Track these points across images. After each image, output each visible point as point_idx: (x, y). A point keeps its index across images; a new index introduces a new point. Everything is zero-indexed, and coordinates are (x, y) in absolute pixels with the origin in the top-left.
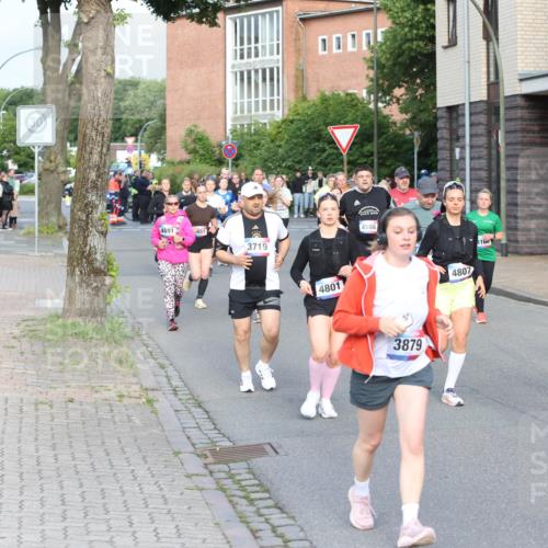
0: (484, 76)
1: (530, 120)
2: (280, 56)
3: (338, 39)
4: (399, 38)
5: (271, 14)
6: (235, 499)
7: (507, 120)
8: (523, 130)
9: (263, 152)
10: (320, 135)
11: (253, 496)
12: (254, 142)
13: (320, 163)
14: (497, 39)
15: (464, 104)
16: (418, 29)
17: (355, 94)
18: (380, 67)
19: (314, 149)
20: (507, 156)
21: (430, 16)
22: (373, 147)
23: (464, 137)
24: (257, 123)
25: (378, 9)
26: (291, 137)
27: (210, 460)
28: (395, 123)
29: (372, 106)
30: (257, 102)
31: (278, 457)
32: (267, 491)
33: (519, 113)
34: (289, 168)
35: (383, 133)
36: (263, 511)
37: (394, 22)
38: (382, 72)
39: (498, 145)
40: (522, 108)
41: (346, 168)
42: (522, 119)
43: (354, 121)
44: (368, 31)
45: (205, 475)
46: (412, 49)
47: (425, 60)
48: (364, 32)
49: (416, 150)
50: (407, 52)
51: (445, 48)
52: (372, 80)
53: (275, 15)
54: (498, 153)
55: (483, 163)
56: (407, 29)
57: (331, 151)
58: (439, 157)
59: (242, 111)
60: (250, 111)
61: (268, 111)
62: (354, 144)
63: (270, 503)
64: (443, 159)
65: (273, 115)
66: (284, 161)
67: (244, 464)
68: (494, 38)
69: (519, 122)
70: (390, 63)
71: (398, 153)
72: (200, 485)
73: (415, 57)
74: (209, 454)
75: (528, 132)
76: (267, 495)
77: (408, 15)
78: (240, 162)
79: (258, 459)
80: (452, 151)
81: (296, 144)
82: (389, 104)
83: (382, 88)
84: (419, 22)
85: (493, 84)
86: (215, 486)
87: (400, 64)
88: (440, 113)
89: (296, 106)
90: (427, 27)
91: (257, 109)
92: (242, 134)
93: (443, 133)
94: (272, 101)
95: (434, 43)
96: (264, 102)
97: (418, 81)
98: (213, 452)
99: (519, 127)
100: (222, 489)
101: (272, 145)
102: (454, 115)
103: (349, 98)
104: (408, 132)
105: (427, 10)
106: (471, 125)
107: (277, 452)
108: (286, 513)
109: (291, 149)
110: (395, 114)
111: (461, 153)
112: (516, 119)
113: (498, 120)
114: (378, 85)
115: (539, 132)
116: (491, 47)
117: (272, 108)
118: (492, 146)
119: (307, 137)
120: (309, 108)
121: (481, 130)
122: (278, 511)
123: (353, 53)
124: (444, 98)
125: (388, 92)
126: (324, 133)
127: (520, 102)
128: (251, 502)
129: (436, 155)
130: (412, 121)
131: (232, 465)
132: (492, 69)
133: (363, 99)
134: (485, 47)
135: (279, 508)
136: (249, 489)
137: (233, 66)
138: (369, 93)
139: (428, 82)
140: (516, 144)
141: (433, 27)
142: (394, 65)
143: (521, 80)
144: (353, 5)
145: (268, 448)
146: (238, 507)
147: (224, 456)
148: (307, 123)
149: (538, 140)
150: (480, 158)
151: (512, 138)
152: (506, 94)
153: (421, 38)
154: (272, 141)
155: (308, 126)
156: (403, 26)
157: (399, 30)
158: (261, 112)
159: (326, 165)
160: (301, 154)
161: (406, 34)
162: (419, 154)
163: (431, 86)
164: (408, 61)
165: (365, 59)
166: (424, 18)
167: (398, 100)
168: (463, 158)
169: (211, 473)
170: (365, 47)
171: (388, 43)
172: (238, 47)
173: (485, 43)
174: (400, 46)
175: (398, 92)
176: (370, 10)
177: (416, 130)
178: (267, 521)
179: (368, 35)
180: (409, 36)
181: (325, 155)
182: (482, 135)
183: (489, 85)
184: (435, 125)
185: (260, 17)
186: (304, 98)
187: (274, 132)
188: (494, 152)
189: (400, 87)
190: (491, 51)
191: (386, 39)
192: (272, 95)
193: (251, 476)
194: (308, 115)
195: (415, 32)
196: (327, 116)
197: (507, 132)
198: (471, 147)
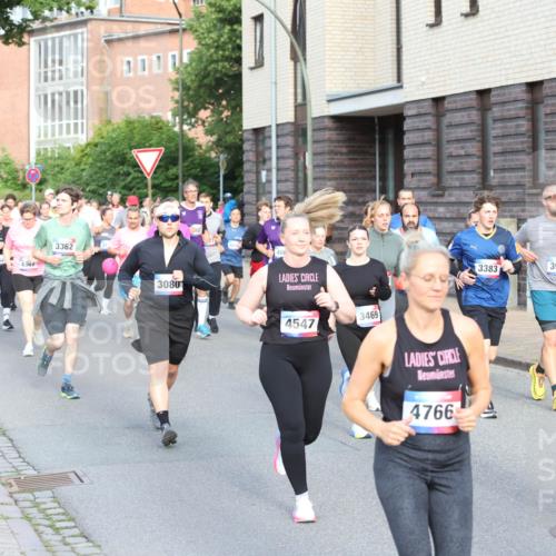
0: (292, 97)
1: (339, 141)
2: (84, 79)
3: (143, 61)
4: (204, 60)
5: (75, 36)
6: (41, 528)
7: (315, 142)
8: (331, 152)
9: (67, 176)
10: (125, 158)
11: (58, 525)
12: (58, 166)
13: (124, 187)
14: (305, 60)
15: (270, 126)
16: (224, 50)
17: (160, 117)
18: (186, 88)
19: (119, 173)
20: (315, 179)
21: (236, 36)
22: (178, 170)
23: (270, 159)
24: (61, 147)
25: (184, 30)
26: (95, 161)
27: (15, 488)
28: (200, 146)
29: (177, 129)
30: (61, 126)
31: (83, 486)
32: (73, 520)
33: (327, 135)
34: (93, 192)
35: (188, 157)
36: (68, 540)
37: (200, 43)
38: (187, 94)
39: (305, 167)
40: (330, 129)
41: (150, 192)
42: (330, 140)
43: (158, 145)
44: (173, 53)
45: (11, 504)
46: (216, 71)
47: (230, 82)
48: (170, 54)
49: (222, 173)
50: (212, 73)
51: (252, 69)
52: (177, 102)
53: (80, 36)
54: (305, 175)
55: (290, 186)
56: (212, 50)
57: (136, 175)
58: (245, 180)
59: (46, 135)
60: (53, 135)
61: (72, 135)
62: (158, 167)
63: (76, 531)
64: (249, 182)
65: (77, 138)
66: (88, 185)
67: (49, 493)
68: (301, 58)
69: (327, 144)
70: (196, 84)
71: (204, 176)
72: (5, 515)
73: (221, 79)
74: (13, 483)
75: (336, 154)
76: (73, 524)
77: (214, 35)
78: (43, 187)
79: (63, 488)
80: (258, 173)
81: (100, 168)
82: (193, 126)
83: (187, 111)
84: (225, 43)
85: (301, 105)
86: (21, 515)
87: (205, 85)
88: (246, 136)
89: (100, 129)
90: (233, 49)
91: (61, 133)
92: (46, 159)
93: (249, 156)
94: (76, 125)
95: (241, 64)
96: (68, 125)
97: (224, 103)
98: (18, 480)
99: (327, 149)
100: (27, 518)
101: (76, 169)
102: (261, 137)
103: (153, 120)
104: (213, 155)
105: (233, 31)
106: (278, 147)
107: (82, 481)
108: (92, 542)
109: (96, 173)
110: (200, 136)
111: (267, 176)
112: (323, 141)
113: (305, 142)
114: (183, 107)
115: (347, 154)
116: (299, 67)
117: (76, 131)
118: (300, 169)
119: (111, 161)
120: (114, 130)
121: (288, 152)
122: (84, 539)
123: (158, 75)
124: (250, 120)
125: (193, 114)
126: (128, 157)
127: (328, 123)
128: (57, 530)
129: (242, 178)
130: (218, 143)
131: (37, 494)
132: (299, 90)
133: (168, 122)
134: (292, 67)
135: (85, 537)
136: (55, 518)
137: (37, 89)
138: (174, 115)
139: (233, 103)
140: (324, 166)
141: (239, 48)
142: (200, 87)
143: (329, 101)
144: (159, 26)
145: (72, 476)
146: (44, 536)
147: (28, 485)
148: (111, 146)
149: (346, 163)
150: (286, 181)
151: (320, 160)
152: (314, 116)
153: (227, 59)
154: (76, 165)
155: (112, 150)
156: (208, 46)
157: (205, 51)
158: (64, 135)
159: (131, 190)
160: (106, 178)
161: (211, 56)
162: (225, 177)
163: (237, 107)
164: (213, 83)
165: (170, 80)
166: (230, 38)
167: (204, 122)
168: (269, 181)
169: (16, 501)
170: (170, 69)
171: (194, 64)
172: (43, 70)
173: (292, 63)
174: (206, 68)
175: (203, 114)
176: (176, 31)
177: (222, 152)
178: (73, 550)
179: (174, 56)
180: (215, 57)
181: (129, 179)
182: (288, 158)
183: (296, 107)
184: (241, 148)
185: (65, 39)
186: (109, 122)
187: (78, 156)
188: (301, 175)
189: (206, 109)
190: (299, 71)
191: (191, 60)
192: (76, 118)
193: (56, 505)
194: (113, 139)
195: (221, 53)
196: (131, 139)
197: (315, 154)
198: (278, 170)
